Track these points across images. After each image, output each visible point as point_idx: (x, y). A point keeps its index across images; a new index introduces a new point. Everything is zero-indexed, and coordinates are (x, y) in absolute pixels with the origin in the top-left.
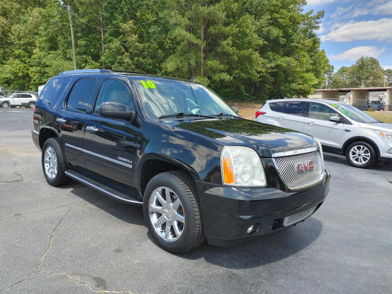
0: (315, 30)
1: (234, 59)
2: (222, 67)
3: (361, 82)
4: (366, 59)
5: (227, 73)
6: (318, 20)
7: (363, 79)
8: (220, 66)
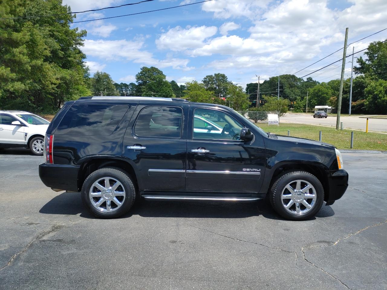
0: (80, 46)
1: (27, 69)
2: (14, 75)
3: (100, 93)
4: (101, 74)
5: (21, 82)
6: (82, 38)
7: (102, 90)
8: (11, 75)
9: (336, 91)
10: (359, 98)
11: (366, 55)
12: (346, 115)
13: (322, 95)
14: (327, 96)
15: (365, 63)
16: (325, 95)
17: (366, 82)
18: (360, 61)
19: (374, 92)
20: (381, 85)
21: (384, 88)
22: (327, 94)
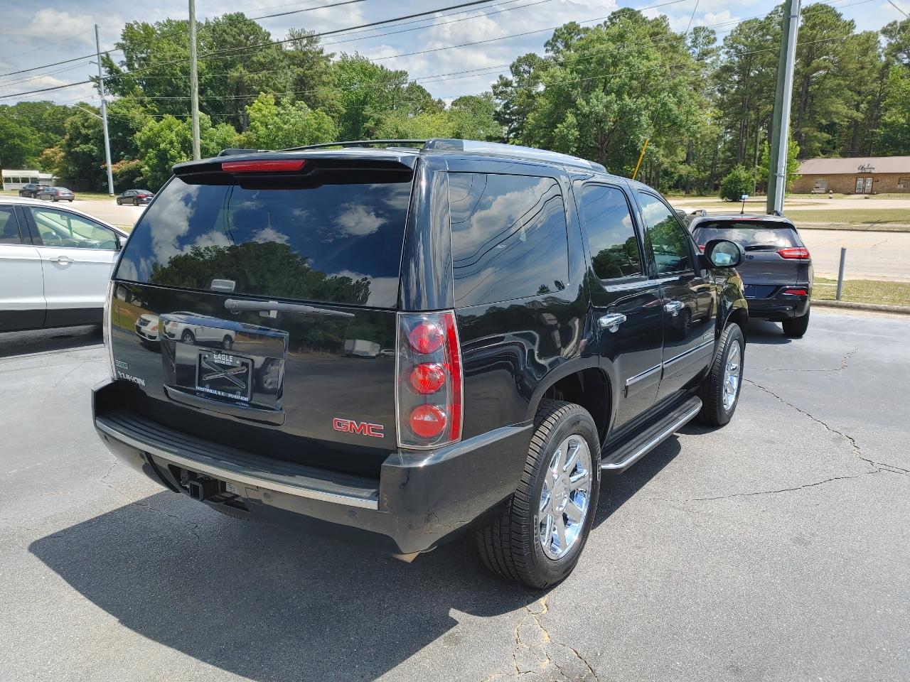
9: (52, 132)
10: (123, 156)
11: (121, 52)
12: (92, 196)
13: (7, 139)
14: (23, 145)
15: (118, 71)
16: (17, 141)
17: (133, 118)
18: (106, 62)
19: (158, 145)
20: (170, 128)
21: (177, 135)
22: (20, 136)
